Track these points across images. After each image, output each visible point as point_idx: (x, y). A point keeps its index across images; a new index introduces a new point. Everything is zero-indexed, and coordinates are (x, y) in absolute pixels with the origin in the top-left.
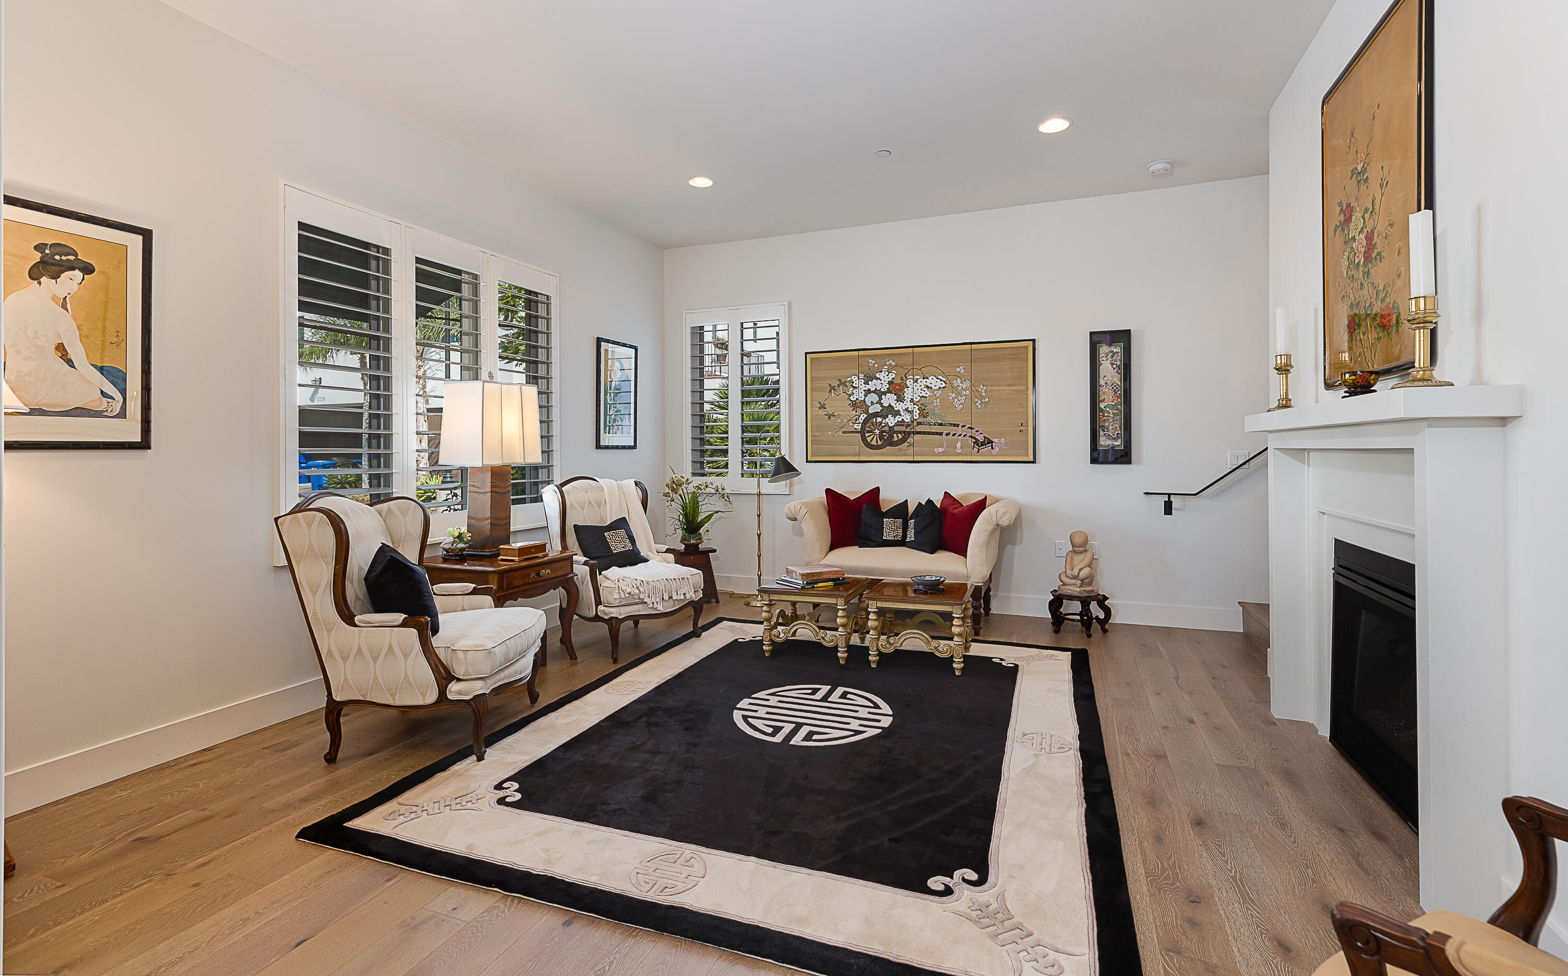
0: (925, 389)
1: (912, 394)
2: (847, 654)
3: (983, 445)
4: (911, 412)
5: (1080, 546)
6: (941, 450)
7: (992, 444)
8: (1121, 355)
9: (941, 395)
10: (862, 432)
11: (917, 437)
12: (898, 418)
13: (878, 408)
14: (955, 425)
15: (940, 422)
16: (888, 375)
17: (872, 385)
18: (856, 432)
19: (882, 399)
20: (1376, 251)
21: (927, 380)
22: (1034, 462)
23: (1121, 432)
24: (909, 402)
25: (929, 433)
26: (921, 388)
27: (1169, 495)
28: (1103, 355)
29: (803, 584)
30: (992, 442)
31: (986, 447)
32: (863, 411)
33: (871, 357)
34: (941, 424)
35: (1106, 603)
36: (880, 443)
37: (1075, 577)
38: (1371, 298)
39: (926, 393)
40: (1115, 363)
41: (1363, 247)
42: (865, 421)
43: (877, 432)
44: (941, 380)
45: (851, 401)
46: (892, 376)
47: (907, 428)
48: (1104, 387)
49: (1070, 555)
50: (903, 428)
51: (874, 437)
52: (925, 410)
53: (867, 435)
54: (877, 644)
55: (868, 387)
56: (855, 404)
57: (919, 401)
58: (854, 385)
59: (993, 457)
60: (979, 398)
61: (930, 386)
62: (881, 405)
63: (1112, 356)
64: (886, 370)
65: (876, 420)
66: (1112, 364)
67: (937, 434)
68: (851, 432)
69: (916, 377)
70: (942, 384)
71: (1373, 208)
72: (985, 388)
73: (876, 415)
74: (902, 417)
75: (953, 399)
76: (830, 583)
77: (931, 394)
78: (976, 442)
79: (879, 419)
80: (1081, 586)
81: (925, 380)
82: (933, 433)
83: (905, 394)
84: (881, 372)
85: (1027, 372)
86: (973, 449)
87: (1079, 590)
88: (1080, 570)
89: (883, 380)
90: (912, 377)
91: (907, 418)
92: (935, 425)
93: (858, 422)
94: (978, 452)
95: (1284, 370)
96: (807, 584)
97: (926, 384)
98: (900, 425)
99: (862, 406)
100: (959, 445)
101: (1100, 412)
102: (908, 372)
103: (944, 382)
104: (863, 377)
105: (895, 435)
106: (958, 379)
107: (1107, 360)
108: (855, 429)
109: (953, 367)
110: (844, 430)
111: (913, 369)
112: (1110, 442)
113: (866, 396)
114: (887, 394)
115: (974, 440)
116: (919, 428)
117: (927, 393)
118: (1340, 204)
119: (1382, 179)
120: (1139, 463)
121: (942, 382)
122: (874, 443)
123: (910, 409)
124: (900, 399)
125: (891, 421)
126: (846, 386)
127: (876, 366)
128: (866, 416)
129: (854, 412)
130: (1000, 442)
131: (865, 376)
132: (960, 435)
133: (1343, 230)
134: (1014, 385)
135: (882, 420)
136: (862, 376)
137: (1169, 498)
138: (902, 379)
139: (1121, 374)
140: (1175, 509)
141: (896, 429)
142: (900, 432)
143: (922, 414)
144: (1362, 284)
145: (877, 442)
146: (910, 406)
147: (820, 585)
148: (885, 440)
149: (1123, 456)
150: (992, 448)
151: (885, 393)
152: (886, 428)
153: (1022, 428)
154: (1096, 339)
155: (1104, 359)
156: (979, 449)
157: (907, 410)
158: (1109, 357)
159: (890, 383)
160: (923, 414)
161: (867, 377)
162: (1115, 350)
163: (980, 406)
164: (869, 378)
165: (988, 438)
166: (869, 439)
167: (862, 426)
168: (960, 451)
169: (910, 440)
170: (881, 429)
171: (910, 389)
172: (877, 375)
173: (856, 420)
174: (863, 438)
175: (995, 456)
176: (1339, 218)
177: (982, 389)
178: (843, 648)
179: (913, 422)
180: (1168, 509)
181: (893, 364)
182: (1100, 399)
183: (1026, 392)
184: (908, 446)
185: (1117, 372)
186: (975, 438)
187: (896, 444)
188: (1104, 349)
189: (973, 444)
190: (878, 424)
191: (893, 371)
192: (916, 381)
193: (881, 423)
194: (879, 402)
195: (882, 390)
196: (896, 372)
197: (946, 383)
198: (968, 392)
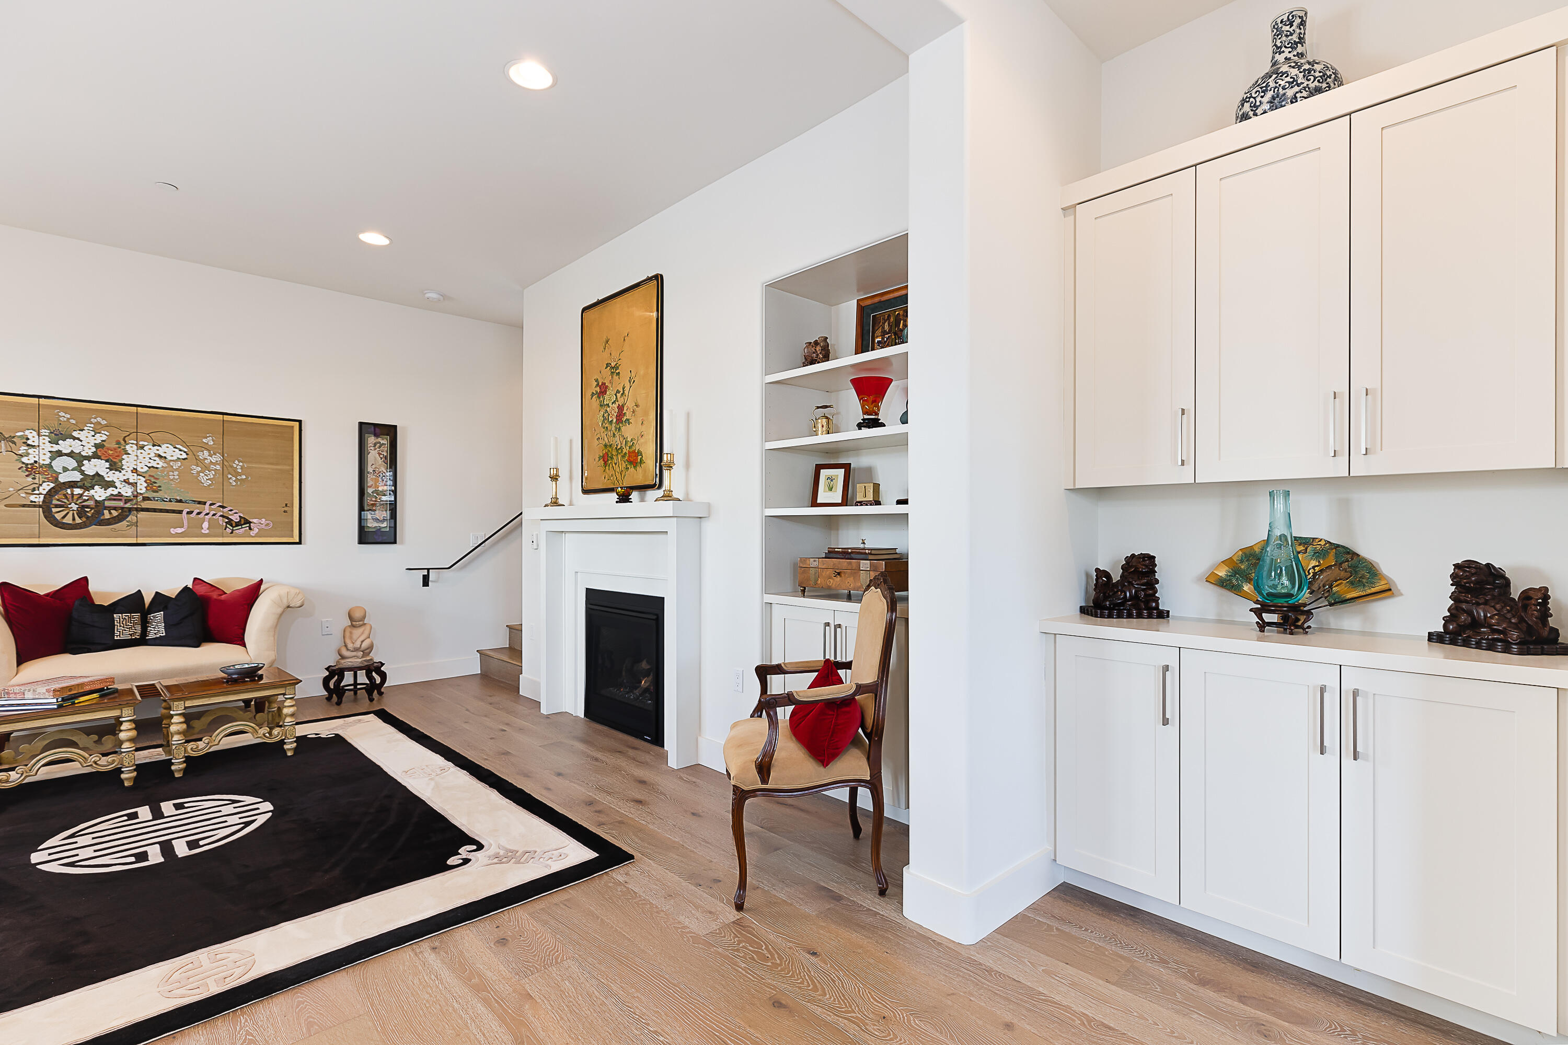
0: (157, 459)
1: (135, 463)
2: (136, 773)
3: (239, 526)
4: (134, 485)
5: (356, 620)
6: (179, 530)
7: (250, 525)
8: (387, 447)
9: (180, 467)
10: (46, 507)
11: (142, 515)
12: (111, 491)
13: (77, 476)
14: (199, 503)
15: (178, 498)
16: (93, 436)
17: (65, 446)
18: (33, 505)
19: (83, 465)
20: (625, 418)
21: (158, 448)
22: (300, 543)
23: (387, 515)
24: (130, 472)
25: (161, 511)
26: (149, 456)
27: (428, 570)
28: (371, 445)
29: (57, 702)
30: (250, 523)
31: (242, 528)
32: (47, 478)
33: (65, 409)
34: (180, 501)
35: (382, 669)
36: (78, 520)
37: (356, 650)
38: (621, 444)
39: (158, 464)
40: (382, 453)
41: (615, 412)
42: (50, 494)
43: (75, 507)
44: (180, 450)
45: (23, 463)
46: (99, 439)
47: (126, 503)
48: (372, 474)
49: (348, 630)
50: (121, 504)
51: (68, 513)
52: (155, 483)
53: (54, 510)
54: (185, 749)
55: (56, 448)
56: (32, 468)
57: (146, 472)
58: (29, 442)
59: (251, 538)
60: (233, 473)
61: (163, 455)
62: (82, 472)
63: (380, 447)
64: (91, 429)
65: (72, 492)
66: (380, 454)
67: (174, 511)
68: (24, 506)
69: (141, 443)
70: (181, 454)
71: (623, 392)
72: (241, 464)
73: (72, 485)
74: (118, 490)
75: (198, 473)
76: (95, 695)
77: (165, 465)
78: (230, 522)
79: (77, 491)
80: (362, 657)
81: (157, 448)
82: (167, 511)
83: (124, 462)
84: (82, 430)
85: (293, 452)
86: (225, 529)
87: (360, 660)
88: (362, 642)
89: (86, 442)
90: (135, 442)
91: (127, 491)
92: (171, 501)
93: (37, 492)
94: (232, 533)
95: (554, 478)
96: (63, 700)
97: (157, 452)
98: (114, 500)
99: (45, 471)
100: (205, 525)
101: (368, 496)
102: (129, 435)
103: (185, 452)
104: (47, 434)
105: (106, 512)
106: (205, 451)
107: (375, 449)
108: (32, 502)
109: (198, 437)
110: (7, 502)
111: (137, 432)
112: (375, 524)
113: (52, 459)
114: (92, 460)
115: (227, 520)
116: (146, 505)
117: (160, 464)
118: (597, 380)
119: (630, 378)
120: (402, 543)
121: (182, 453)
122: (68, 520)
123: (131, 481)
124: (115, 466)
125: (99, 493)
126: (14, 443)
127: (73, 421)
128: (52, 485)
129: (29, 479)
130: (260, 523)
131: (51, 433)
132: (207, 514)
133: (599, 397)
134: (277, 464)
135: (84, 492)
136: (46, 432)
137: (428, 572)
138: (118, 443)
139: (387, 464)
140: (432, 581)
141: (107, 503)
142: (115, 508)
143: (151, 488)
144: (614, 434)
145: (74, 519)
146: (133, 478)
147: (82, 699)
148: (88, 518)
149: (389, 537)
150: (250, 529)
151: (89, 458)
152: (91, 503)
153: (286, 509)
154: (365, 429)
155: (372, 448)
156: (233, 530)
157: (126, 481)
158: (376, 447)
159: (96, 446)
160: (150, 485)
161: (56, 435)
162: (382, 442)
163: (234, 483)
164: (57, 436)
165: (244, 518)
166: (58, 516)
167: (44, 498)
168: (207, 532)
169: (132, 518)
170: (80, 503)
171: (132, 457)
172: (75, 434)
173: (34, 489)
174: (47, 514)
175: (253, 537)
176: (596, 389)
177: (238, 465)
178: (132, 766)
179: (137, 497)
180: (426, 581)
181: (104, 422)
182: (368, 485)
183: (291, 473)
184: (128, 526)
185: (384, 461)
186: (228, 518)
187: (108, 522)
188: (371, 440)
189: (224, 524)
190: (75, 497)
191: (103, 432)
192: (142, 447)
193: (81, 495)
194: (79, 468)
195: (84, 454)
196: (108, 434)
197: (187, 454)
198: (218, 467)
